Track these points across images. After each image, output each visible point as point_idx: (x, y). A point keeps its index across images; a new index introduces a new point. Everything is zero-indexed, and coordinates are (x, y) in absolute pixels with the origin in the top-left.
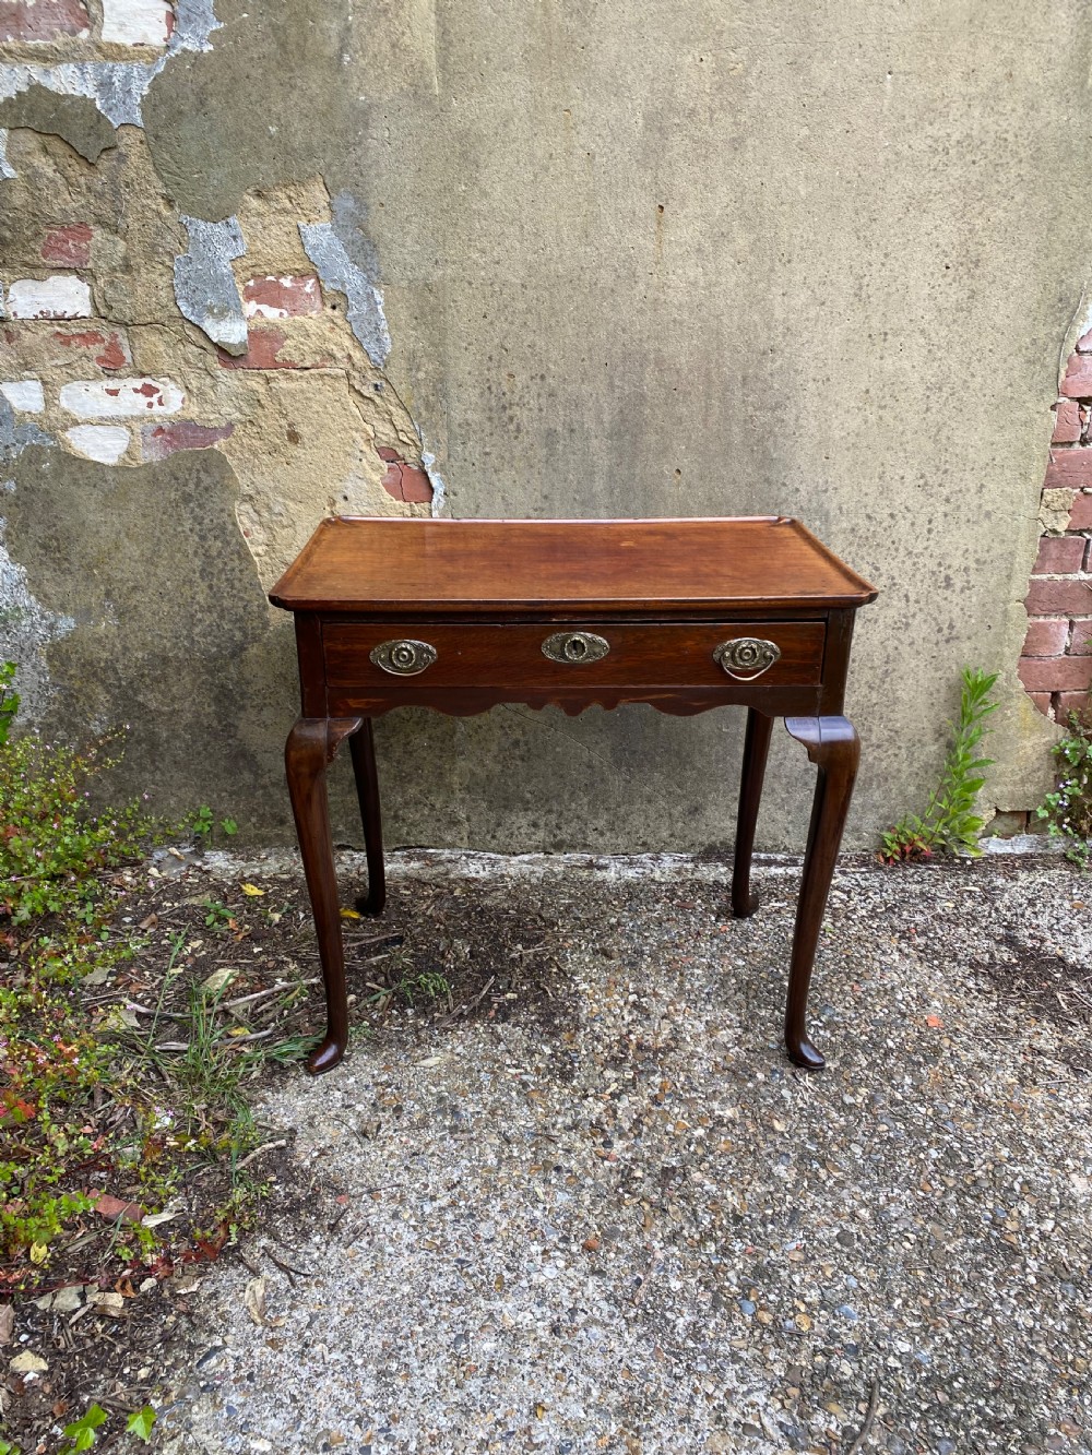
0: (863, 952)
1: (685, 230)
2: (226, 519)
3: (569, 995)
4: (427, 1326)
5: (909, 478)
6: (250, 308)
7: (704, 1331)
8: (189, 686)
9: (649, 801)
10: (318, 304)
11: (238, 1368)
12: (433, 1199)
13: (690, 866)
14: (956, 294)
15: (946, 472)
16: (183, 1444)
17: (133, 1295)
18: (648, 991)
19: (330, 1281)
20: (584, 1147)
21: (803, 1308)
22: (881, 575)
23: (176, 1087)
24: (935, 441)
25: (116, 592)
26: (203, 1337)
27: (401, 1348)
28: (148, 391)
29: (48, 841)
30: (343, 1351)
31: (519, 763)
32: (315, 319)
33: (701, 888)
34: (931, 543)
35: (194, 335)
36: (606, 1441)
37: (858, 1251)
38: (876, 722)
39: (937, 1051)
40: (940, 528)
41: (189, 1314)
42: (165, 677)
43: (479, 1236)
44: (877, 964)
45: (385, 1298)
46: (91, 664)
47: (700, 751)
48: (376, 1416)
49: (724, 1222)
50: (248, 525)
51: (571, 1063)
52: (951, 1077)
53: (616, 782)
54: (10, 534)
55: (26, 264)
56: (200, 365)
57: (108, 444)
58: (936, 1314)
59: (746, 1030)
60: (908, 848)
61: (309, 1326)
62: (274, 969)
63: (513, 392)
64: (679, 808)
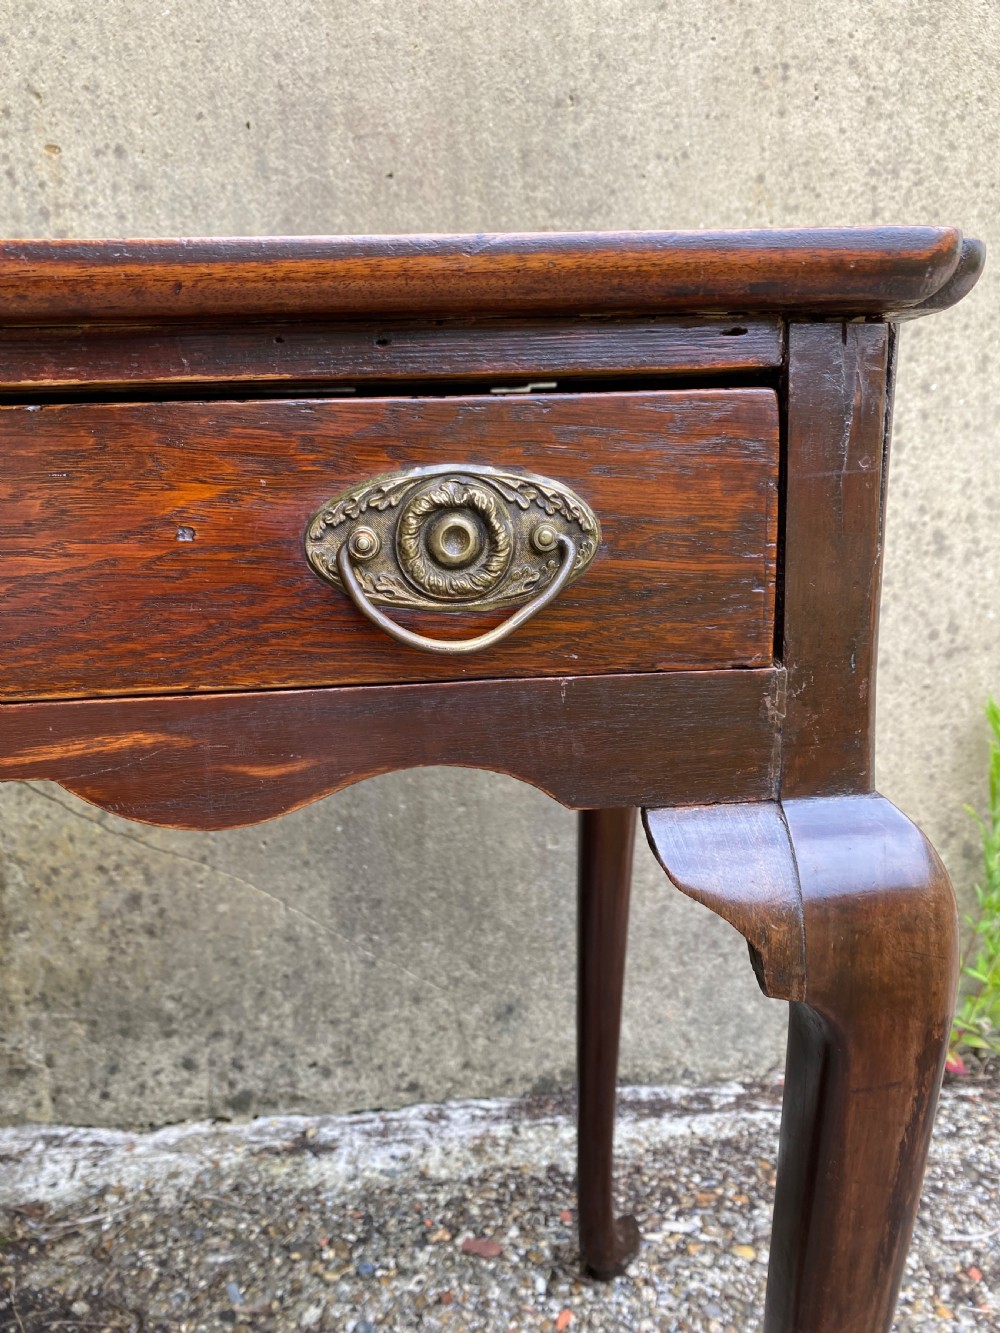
9: (417, 1000)
13: (502, 1130)
31: (144, 939)
47: (508, 892)
53: (347, 966)
63: (60, 182)
64: (477, 1010)
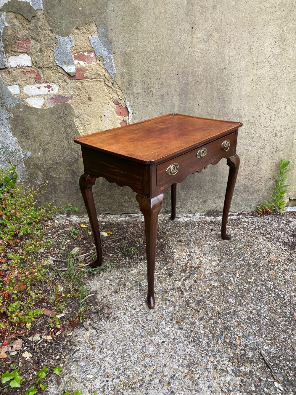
0: (253, 239)
1: (199, 34)
2: (72, 123)
3: (171, 253)
4: (134, 344)
5: (265, 105)
6: (76, 62)
7: (210, 344)
8: (64, 170)
9: (192, 199)
10: (95, 60)
11: (83, 355)
12: (135, 309)
13: (203, 217)
14: (278, 50)
15: (275, 103)
16: (69, 376)
17: (54, 336)
18: (193, 251)
19: (107, 332)
20: (176, 294)
21: (238, 338)
22: (257, 133)
23: (64, 280)
24: (272, 94)
25: (42, 145)
26: (74, 347)
27: (127, 350)
28: (49, 87)
29: (27, 214)
30: (111, 351)
32: (94, 64)
33: (207, 223)
34: (271, 123)
35: (61, 70)
36: (184, 374)
37: (253, 322)
38: (256, 175)
39: (274, 266)
40: (274, 119)
41: (70, 341)
42: (57, 168)
43: (147, 319)
44: (256, 243)
45: (123, 336)
46: (37, 165)
47: (206, 185)
48: (121, 368)
49: (215, 314)
50: (78, 124)
51: (172, 271)
52: (278, 274)
53: (182, 194)
54: (13, 129)
55: (12, 51)
56: (63, 79)
57: (38, 102)
58: (274, 339)
59: (220, 262)
60: (265, 210)
61: (102, 344)
62: (90, 247)
63: (151, 84)
64: (200, 201)
